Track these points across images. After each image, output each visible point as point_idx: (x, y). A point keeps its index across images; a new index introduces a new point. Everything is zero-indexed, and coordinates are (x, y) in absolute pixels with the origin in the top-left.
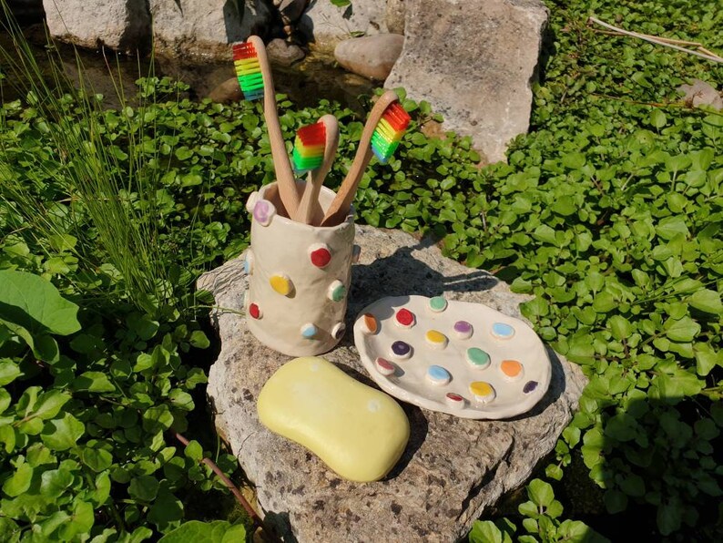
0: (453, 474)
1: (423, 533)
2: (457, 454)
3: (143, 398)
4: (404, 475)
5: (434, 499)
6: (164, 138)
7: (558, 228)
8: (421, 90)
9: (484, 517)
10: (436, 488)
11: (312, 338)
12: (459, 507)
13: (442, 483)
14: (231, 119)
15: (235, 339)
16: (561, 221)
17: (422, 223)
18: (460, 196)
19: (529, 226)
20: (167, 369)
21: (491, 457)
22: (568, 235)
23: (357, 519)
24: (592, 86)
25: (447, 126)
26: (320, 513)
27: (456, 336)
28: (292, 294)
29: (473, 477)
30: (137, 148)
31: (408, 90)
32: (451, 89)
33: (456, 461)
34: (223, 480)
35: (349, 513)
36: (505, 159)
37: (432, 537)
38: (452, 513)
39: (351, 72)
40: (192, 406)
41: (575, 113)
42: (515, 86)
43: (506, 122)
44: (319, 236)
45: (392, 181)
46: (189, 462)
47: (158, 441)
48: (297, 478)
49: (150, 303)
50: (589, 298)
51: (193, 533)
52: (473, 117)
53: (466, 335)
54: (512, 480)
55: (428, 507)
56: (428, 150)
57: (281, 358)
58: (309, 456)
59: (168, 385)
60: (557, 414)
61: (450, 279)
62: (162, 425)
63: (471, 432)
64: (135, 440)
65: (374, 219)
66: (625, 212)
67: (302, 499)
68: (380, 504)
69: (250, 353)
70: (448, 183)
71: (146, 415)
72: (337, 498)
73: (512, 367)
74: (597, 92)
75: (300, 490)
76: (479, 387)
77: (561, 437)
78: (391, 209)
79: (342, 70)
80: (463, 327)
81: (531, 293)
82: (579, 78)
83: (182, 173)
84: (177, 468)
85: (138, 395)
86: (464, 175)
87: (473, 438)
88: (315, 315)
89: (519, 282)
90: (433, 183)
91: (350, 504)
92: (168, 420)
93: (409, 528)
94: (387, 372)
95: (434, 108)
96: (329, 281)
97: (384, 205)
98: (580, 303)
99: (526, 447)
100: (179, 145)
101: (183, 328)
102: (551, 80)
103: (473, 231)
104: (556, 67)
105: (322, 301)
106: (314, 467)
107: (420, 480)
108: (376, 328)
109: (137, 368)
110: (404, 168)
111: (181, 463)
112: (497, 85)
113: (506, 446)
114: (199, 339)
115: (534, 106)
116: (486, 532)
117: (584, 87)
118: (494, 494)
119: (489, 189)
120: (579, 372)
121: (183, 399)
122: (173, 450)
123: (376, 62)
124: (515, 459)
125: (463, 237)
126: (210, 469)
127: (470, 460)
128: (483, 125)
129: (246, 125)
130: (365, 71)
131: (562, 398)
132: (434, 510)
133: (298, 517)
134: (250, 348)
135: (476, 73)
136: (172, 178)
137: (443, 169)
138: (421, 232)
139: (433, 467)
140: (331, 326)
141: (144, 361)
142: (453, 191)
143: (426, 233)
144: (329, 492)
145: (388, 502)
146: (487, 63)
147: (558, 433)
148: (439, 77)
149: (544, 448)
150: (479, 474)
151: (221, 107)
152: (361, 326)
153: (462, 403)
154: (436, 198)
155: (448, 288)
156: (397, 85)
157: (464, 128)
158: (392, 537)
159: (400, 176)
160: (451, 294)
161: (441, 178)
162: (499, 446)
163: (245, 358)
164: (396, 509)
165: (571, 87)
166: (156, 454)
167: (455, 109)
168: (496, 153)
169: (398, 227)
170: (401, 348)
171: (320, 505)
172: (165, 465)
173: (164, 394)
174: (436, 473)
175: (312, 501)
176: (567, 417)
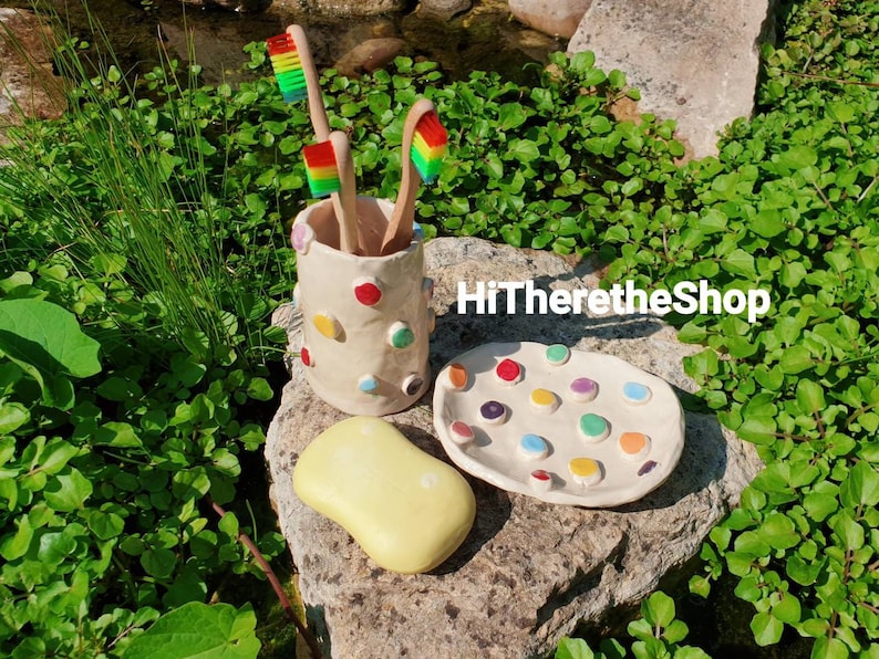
0: (528, 573)
1: (483, 644)
2: (541, 548)
3: (177, 457)
4: (466, 570)
5: (498, 603)
6: (267, 125)
7: (758, 253)
8: (616, 54)
9: (575, 634)
10: (502, 590)
11: (375, 392)
12: (533, 615)
13: (512, 584)
14: (357, 98)
15: (297, 390)
16: (764, 245)
17: (581, 243)
18: (646, 206)
19: (720, 250)
20: (211, 423)
21: (587, 557)
22: (775, 264)
23: (403, 620)
24: (853, 47)
25: (645, 105)
26: (357, 609)
27: (571, 397)
28: (341, 337)
29: (554, 580)
30: (231, 140)
31: (598, 54)
32: (654, 53)
33: (536, 557)
34: (260, 564)
35: (394, 612)
36: (715, 152)
37: (495, 650)
38: (524, 623)
39: (529, 28)
40: (237, 471)
41: (824, 86)
42: (737, 50)
43: (722, 100)
44: (364, 267)
45: (557, 183)
46: (224, 538)
47: (188, 510)
48: (335, 564)
49: (198, 342)
50: (779, 353)
51: (196, 617)
52: (681, 92)
53: (586, 396)
54: (626, 591)
55: (491, 613)
56: (612, 139)
57: (339, 415)
58: (351, 540)
59: (211, 444)
60: (699, 508)
61: (595, 321)
62: (196, 492)
63: (567, 523)
64: (162, 507)
65: (514, 237)
66: (855, 234)
67: (338, 590)
68: (431, 604)
69: (306, 409)
70: (631, 187)
71: (177, 478)
72: (380, 593)
73: (634, 441)
74: (860, 56)
75: (336, 579)
76: (580, 465)
77: (707, 539)
78: (542, 222)
79: (519, 25)
80: (584, 386)
81: (704, 342)
82: (832, 35)
83: (284, 172)
84: (207, 544)
85: (171, 453)
86: (654, 176)
87: (568, 529)
88: (375, 364)
89: (690, 328)
90: (612, 187)
91: (396, 600)
92: (204, 486)
93: (467, 637)
94: (462, 439)
95: (629, 80)
96: (387, 322)
97: (533, 218)
98: (768, 359)
99: (646, 548)
100: (286, 134)
101: (239, 374)
102: (793, 39)
103: (645, 255)
104: (801, 20)
105: (381, 347)
106: (355, 553)
107: (483, 577)
108: (465, 383)
109: (174, 422)
110: (575, 166)
111: (212, 538)
112: (713, 47)
113: (612, 544)
114: (260, 388)
115: (763, 77)
116: (574, 654)
117: (841, 48)
118: (595, 606)
119: (688, 194)
120: (753, 455)
121: (228, 462)
122: (204, 521)
123: (562, 14)
124: (632, 563)
125: (632, 263)
126: (247, 549)
127: (555, 558)
128: (692, 104)
129: (374, 106)
130: (547, 27)
131: (712, 487)
132: (498, 617)
133: (333, 611)
134: (308, 402)
135: (687, 30)
136: (269, 179)
137: (626, 168)
138: (579, 254)
139: (503, 563)
140: (400, 378)
141: (183, 412)
142: (638, 198)
143: (586, 256)
144: (369, 584)
145: (441, 602)
146: (701, 17)
147: (701, 533)
148: (638, 37)
149: (679, 552)
150: (563, 577)
151: (345, 82)
152: (444, 380)
153: (548, 483)
154: (612, 208)
155: (589, 333)
156: (583, 48)
157: (668, 109)
158: (445, 646)
159: (569, 176)
160: (593, 341)
161: (623, 179)
162: (603, 543)
163: (299, 415)
164: (453, 612)
165: (818, 49)
166: (184, 526)
167: (657, 82)
168: (705, 146)
169: (548, 248)
170: (494, 410)
171: (358, 599)
172: (193, 538)
173: (207, 454)
174: (505, 570)
175: (349, 593)
176: (715, 514)
